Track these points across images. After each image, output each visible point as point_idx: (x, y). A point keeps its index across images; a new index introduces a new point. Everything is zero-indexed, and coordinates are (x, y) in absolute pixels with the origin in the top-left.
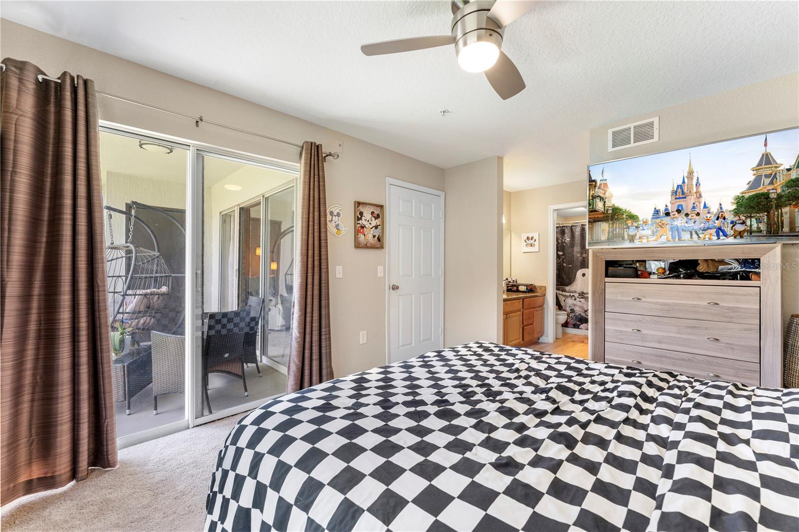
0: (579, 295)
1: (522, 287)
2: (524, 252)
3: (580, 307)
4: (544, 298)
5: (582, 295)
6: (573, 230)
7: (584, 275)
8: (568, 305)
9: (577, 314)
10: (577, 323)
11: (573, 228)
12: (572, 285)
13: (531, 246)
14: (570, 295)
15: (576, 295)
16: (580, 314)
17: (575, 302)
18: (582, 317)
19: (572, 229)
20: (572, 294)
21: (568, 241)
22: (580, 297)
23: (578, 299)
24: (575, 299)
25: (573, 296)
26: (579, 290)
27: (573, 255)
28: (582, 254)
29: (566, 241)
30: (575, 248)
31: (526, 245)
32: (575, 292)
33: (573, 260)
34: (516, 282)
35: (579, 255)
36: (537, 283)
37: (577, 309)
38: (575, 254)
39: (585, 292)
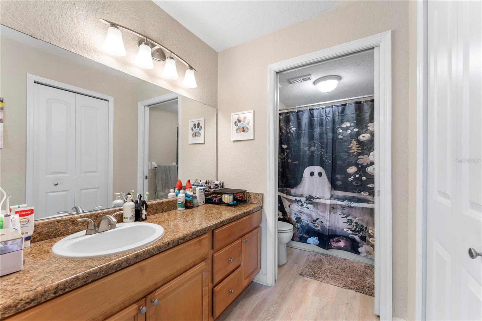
0: (306, 200)
1: (226, 196)
2: (234, 141)
3: (307, 215)
4: (261, 212)
5: (310, 200)
6: (300, 116)
7: (312, 174)
8: (293, 212)
9: (304, 224)
10: (304, 235)
11: (299, 113)
12: (298, 187)
13: (244, 131)
14: (296, 199)
15: (303, 199)
16: (308, 224)
17: (301, 209)
18: (309, 227)
19: (298, 116)
20: (298, 199)
21: (293, 130)
22: (307, 202)
23: (305, 205)
24: (302, 205)
25: (300, 201)
26: (306, 193)
27: (299, 149)
28: (310, 147)
29: (292, 131)
30: (302, 139)
31: (237, 130)
32: (302, 196)
33: (300, 155)
34: (222, 187)
35: (306, 149)
36: (251, 189)
37: (304, 217)
38: (302, 147)
39: (314, 195)
